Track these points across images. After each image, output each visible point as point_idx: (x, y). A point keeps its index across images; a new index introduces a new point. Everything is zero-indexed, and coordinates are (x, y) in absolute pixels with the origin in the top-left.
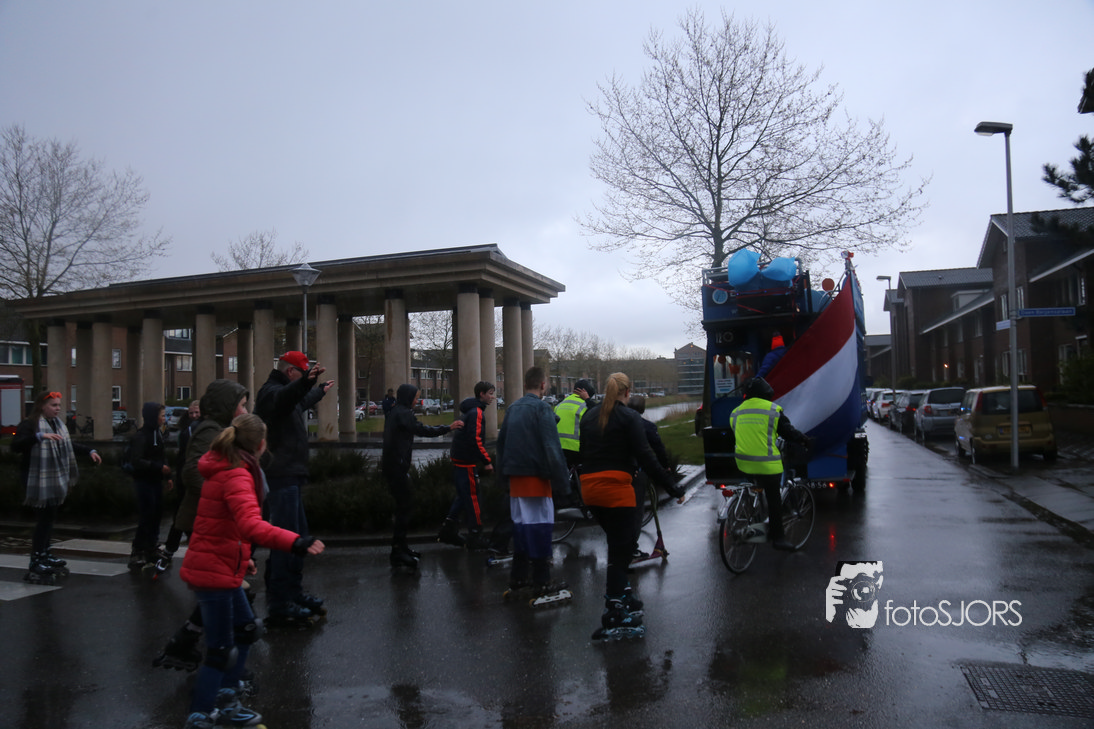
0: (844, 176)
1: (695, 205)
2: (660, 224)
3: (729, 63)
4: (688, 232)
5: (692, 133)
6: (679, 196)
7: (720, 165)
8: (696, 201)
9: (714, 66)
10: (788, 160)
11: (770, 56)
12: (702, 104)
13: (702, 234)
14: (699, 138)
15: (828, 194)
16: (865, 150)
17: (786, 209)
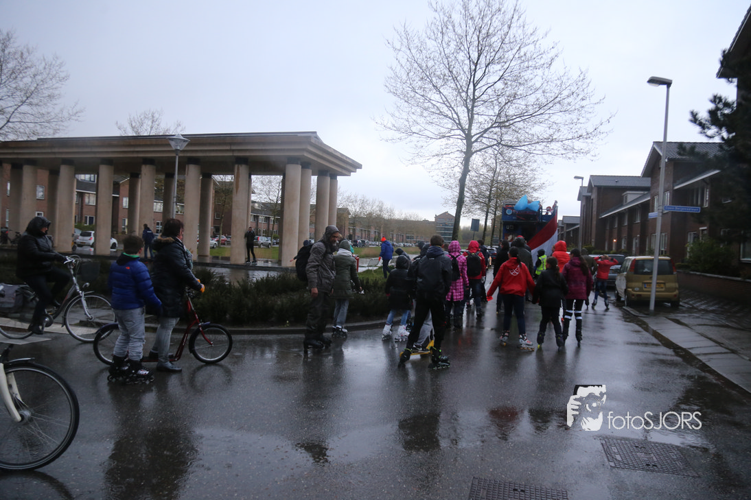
0: (558, 105)
1: (455, 116)
2: (430, 127)
3: (486, 20)
4: (449, 134)
5: (457, 65)
6: (445, 109)
7: (474, 90)
8: (457, 114)
9: (476, 21)
10: (521, 91)
11: (516, 17)
12: (466, 47)
13: (460, 137)
14: (462, 70)
15: (546, 117)
16: (574, 88)
17: (516, 124)
